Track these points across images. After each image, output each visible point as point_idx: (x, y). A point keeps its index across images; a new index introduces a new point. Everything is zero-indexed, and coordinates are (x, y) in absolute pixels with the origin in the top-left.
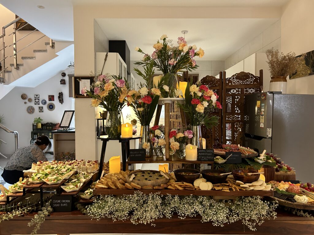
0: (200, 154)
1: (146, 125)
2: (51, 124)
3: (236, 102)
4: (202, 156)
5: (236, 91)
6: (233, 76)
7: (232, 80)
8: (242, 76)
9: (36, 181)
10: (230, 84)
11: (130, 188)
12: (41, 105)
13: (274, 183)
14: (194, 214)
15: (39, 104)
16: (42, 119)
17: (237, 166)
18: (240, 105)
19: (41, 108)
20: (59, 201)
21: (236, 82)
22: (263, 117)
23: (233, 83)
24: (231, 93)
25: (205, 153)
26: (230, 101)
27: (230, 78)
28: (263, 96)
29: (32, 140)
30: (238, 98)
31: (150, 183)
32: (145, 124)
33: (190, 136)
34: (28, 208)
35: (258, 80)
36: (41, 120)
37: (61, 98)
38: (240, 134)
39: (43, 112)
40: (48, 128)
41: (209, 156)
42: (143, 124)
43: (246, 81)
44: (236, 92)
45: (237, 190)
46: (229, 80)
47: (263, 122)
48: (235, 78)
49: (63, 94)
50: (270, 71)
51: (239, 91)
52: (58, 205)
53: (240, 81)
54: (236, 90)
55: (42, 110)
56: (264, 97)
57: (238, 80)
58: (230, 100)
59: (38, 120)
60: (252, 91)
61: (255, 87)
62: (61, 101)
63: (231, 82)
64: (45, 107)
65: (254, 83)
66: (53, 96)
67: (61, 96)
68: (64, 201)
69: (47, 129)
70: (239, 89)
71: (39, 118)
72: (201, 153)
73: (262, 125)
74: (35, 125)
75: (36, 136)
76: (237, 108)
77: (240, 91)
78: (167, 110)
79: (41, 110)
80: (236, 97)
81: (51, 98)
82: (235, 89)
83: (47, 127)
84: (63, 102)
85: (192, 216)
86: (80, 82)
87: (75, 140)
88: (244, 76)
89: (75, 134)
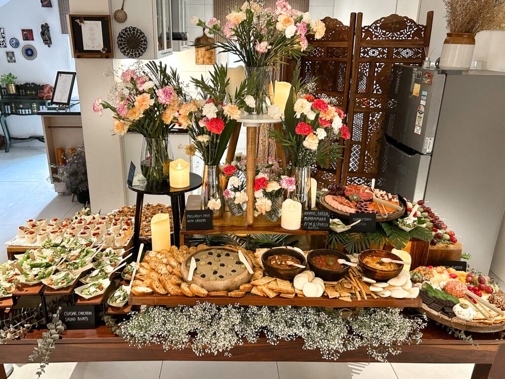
0: (305, 218)
1: (213, 164)
2: (33, 86)
3: (376, 74)
4: (310, 221)
5: (378, 53)
6: (376, 22)
7: (373, 31)
8: (393, 23)
9: (32, 282)
10: (369, 38)
11: (190, 296)
12: (10, 48)
13: (424, 272)
14: (293, 336)
15: (6, 47)
16: (16, 76)
17: (368, 239)
18: (384, 79)
19: (11, 55)
20: (74, 313)
21: (380, 34)
22: (422, 115)
23: (374, 36)
24: (368, 57)
25: (315, 217)
26: (366, 72)
27: (369, 27)
28: (426, 77)
29: (3, 116)
30: (380, 66)
31: (222, 285)
32: (212, 162)
33: (290, 187)
34: (25, 325)
35: (422, 33)
36: (13, 78)
37: (46, 36)
38: (378, 133)
39: (15, 61)
40: (28, 92)
41: (321, 222)
42: (208, 162)
43: (399, 33)
44: (379, 55)
45: (364, 298)
46: (367, 30)
47: (421, 124)
48: (379, 26)
49: (49, 27)
50: (447, 18)
51: (383, 53)
52: (73, 319)
53: (387, 33)
54: (379, 51)
55: (13, 58)
56: (429, 80)
57: (384, 31)
58: (366, 70)
59: (8, 78)
60: (407, 53)
61: (414, 46)
62: (47, 41)
63: (371, 35)
64: (18, 53)
65: (413, 38)
66: (30, 31)
67: (46, 32)
68: (82, 313)
69: (26, 95)
70: (384, 48)
71: (10, 74)
72: (307, 216)
73: (418, 130)
74: (5, 86)
75: (9, 107)
76: (378, 85)
77: (385, 53)
78: (250, 140)
79: (11, 58)
80: (378, 64)
81: (28, 35)
82: (376, 48)
83: (26, 91)
84: (51, 43)
85: (290, 340)
86: (83, 26)
87: (81, 127)
88: (397, 23)
89: (81, 118)
